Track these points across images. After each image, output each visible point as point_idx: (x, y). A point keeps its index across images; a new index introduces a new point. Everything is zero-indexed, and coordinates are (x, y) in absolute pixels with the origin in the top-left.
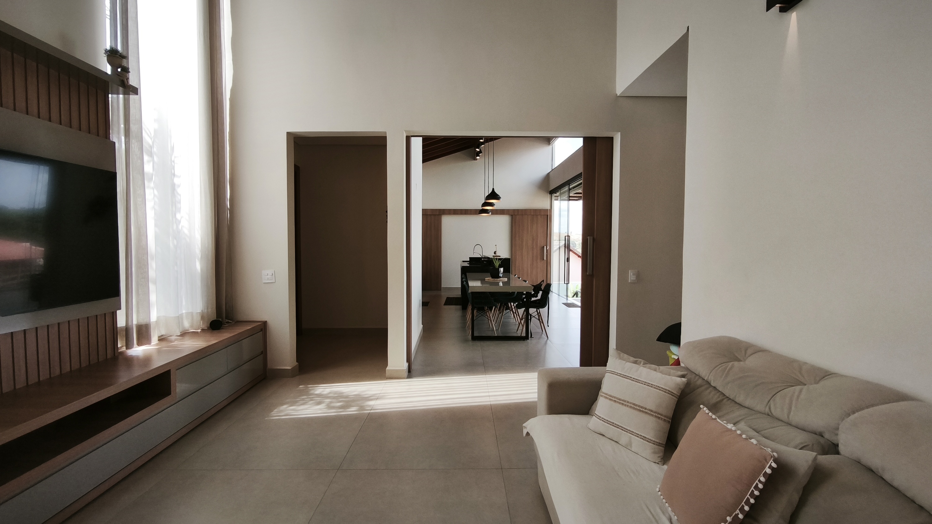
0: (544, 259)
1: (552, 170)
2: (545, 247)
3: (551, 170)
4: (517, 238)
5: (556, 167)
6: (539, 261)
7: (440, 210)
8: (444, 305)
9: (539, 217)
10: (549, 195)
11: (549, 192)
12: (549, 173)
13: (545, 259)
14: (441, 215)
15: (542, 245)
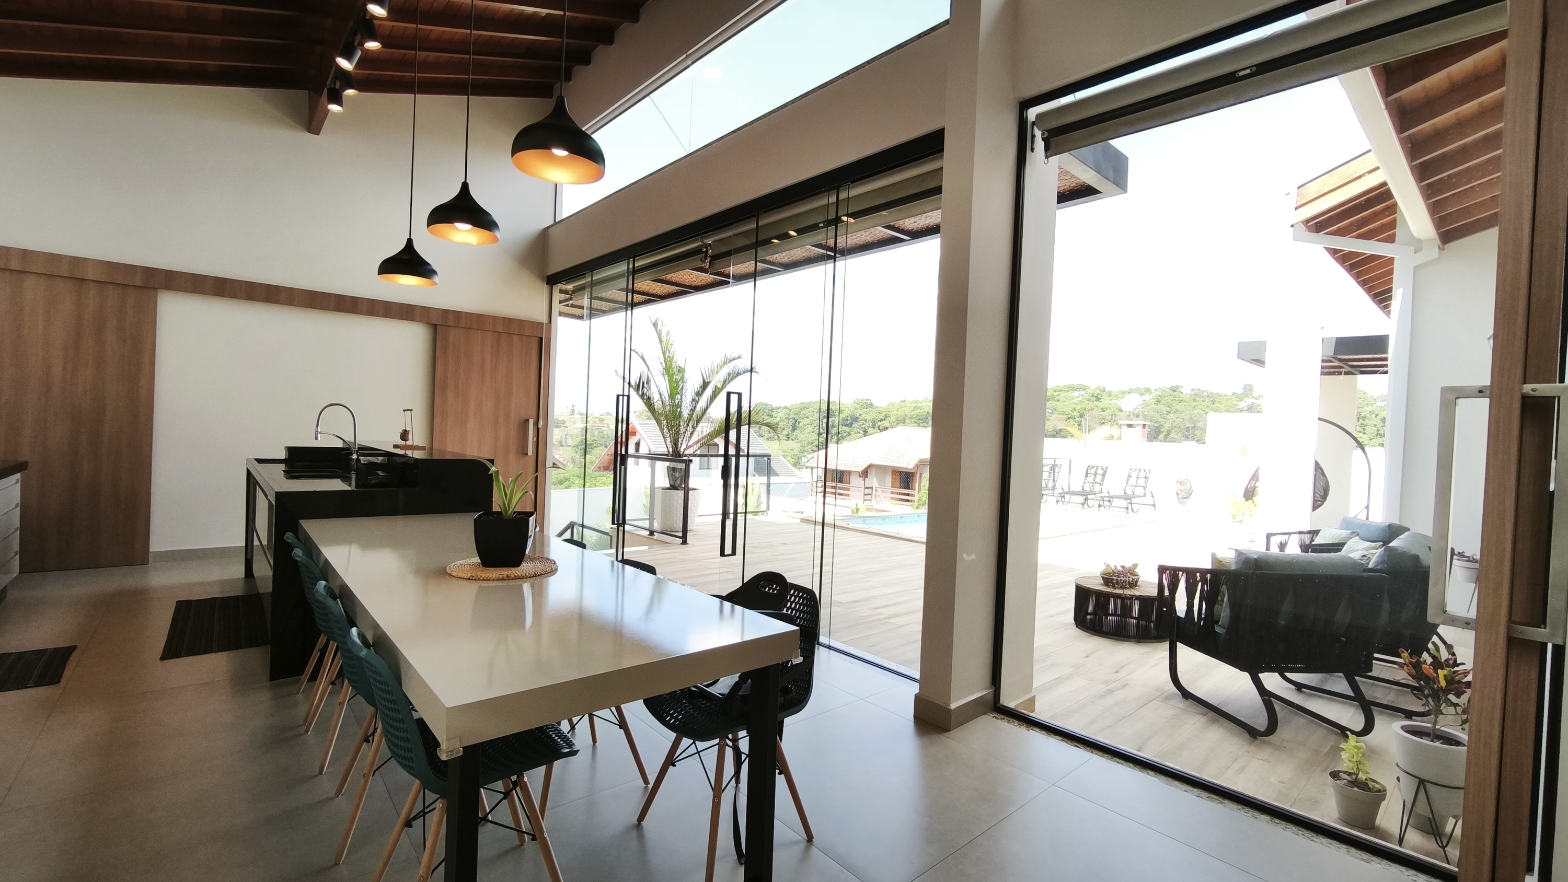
0: (527, 454)
1: (555, 223)
2: (531, 422)
3: (552, 222)
4: (450, 394)
5: (564, 217)
6: (512, 457)
7: (149, 272)
8: (164, 657)
9: (516, 338)
10: (545, 288)
11: (545, 278)
12: (548, 228)
13: (531, 451)
14: (156, 289)
15: (524, 416)
